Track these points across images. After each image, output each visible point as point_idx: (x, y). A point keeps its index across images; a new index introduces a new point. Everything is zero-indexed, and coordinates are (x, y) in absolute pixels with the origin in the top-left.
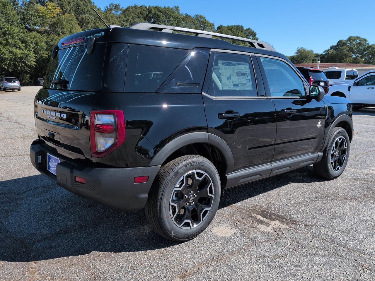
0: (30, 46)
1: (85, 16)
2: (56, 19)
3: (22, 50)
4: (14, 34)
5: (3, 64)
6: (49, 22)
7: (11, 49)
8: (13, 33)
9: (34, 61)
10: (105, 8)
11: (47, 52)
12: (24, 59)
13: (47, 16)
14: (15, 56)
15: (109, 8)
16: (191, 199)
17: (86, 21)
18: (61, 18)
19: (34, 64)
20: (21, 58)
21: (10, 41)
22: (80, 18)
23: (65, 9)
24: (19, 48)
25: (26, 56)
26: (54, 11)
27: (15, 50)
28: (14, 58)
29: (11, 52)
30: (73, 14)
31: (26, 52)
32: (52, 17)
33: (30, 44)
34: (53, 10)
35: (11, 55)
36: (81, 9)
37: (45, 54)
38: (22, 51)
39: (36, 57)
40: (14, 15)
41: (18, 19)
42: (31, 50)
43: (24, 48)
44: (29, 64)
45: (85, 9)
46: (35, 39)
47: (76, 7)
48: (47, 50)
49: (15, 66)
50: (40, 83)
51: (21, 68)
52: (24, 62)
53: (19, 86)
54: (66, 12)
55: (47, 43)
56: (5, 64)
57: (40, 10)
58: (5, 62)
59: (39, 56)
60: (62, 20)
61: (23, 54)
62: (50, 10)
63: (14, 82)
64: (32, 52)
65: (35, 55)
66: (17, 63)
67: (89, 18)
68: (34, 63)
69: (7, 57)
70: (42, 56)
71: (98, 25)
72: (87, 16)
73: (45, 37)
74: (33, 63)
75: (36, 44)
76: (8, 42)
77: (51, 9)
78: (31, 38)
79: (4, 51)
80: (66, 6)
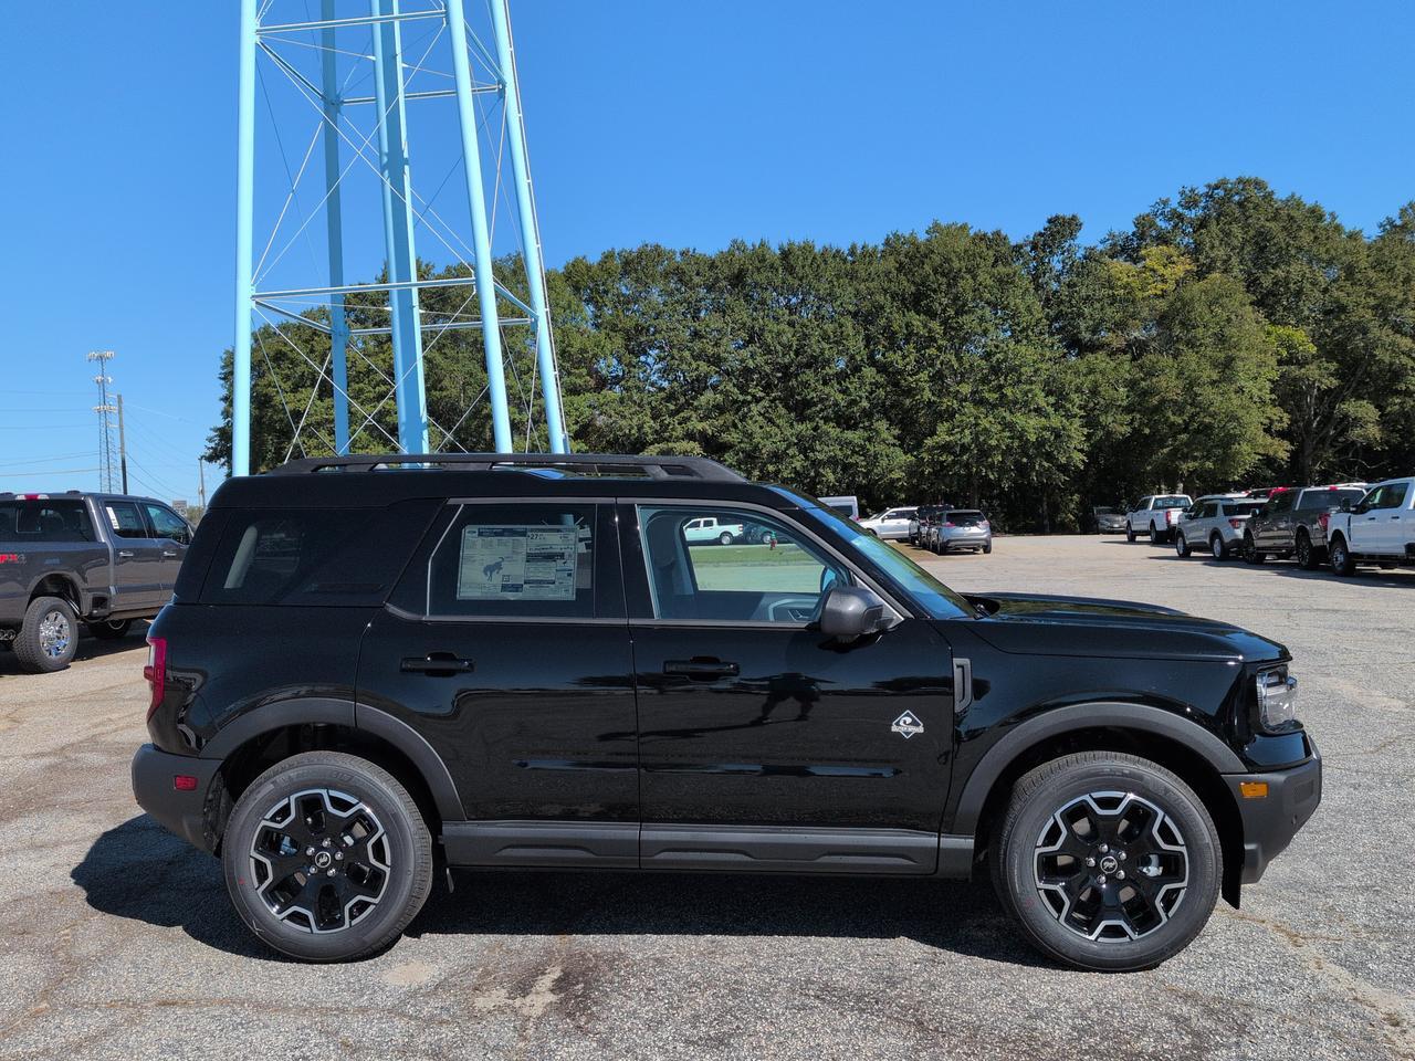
0: (1071, 401)
1: (1288, 272)
2: (1171, 298)
3: (1047, 416)
4: (1023, 370)
5: (984, 466)
6: (1145, 313)
7: (1009, 417)
8: (1020, 366)
9: (1081, 451)
10: (1381, 226)
11: (1129, 418)
12: (1050, 446)
13: (1140, 295)
14: (1020, 438)
15: (1398, 222)
16: (321, 861)
17: (1289, 289)
18: (1187, 296)
19: (1083, 461)
20: (1041, 443)
21: (1008, 391)
22: (1267, 282)
23: (1207, 257)
24: (1038, 411)
25: (1058, 436)
26: (1167, 272)
27: (1020, 419)
28: (1016, 444)
29: (1009, 426)
30: (1236, 272)
31: (1056, 421)
32: (1156, 295)
33: (1074, 396)
34: (1161, 270)
35: (1008, 434)
36: (1274, 249)
37: (1122, 425)
38: (1043, 419)
39: (1089, 437)
40: (1029, 309)
41: (1040, 319)
42: (1075, 416)
43: (1050, 410)
44: (1063, 460)
45: (1288, 245)
46: (1091, 377)
47: (1256, 243)
48: (1128, 410)
49: (1022, 470)
50: (1097, 522)
51: (1039, 474)
52: (1049, 457)
53: (985, 536)
54: (1210, 268)
55: (1132, 384)
56: (991, 467)
57: (1119, 279)
58: (990, 460)
59: (1100, 433)
60: (1192, 300)
61: (1045, 428)
62: (1154, 270)
63: (973, 524)
64: (1077, 422)
65: (1086, 431)
66: (1025, 460)
67: (1303, 276)
68: (1082, 456)
69: (993, 442)
70: (1109, 434)
71: (1342, 294)
72: (1296, 269)
73: (1127, 366)
74: (1078, 459)
75: (1094, 392)
76: (1004, 396)
77: (1156, 267)
78: (1077, 373)
79: (988, 426)
80: (1212, 247)
